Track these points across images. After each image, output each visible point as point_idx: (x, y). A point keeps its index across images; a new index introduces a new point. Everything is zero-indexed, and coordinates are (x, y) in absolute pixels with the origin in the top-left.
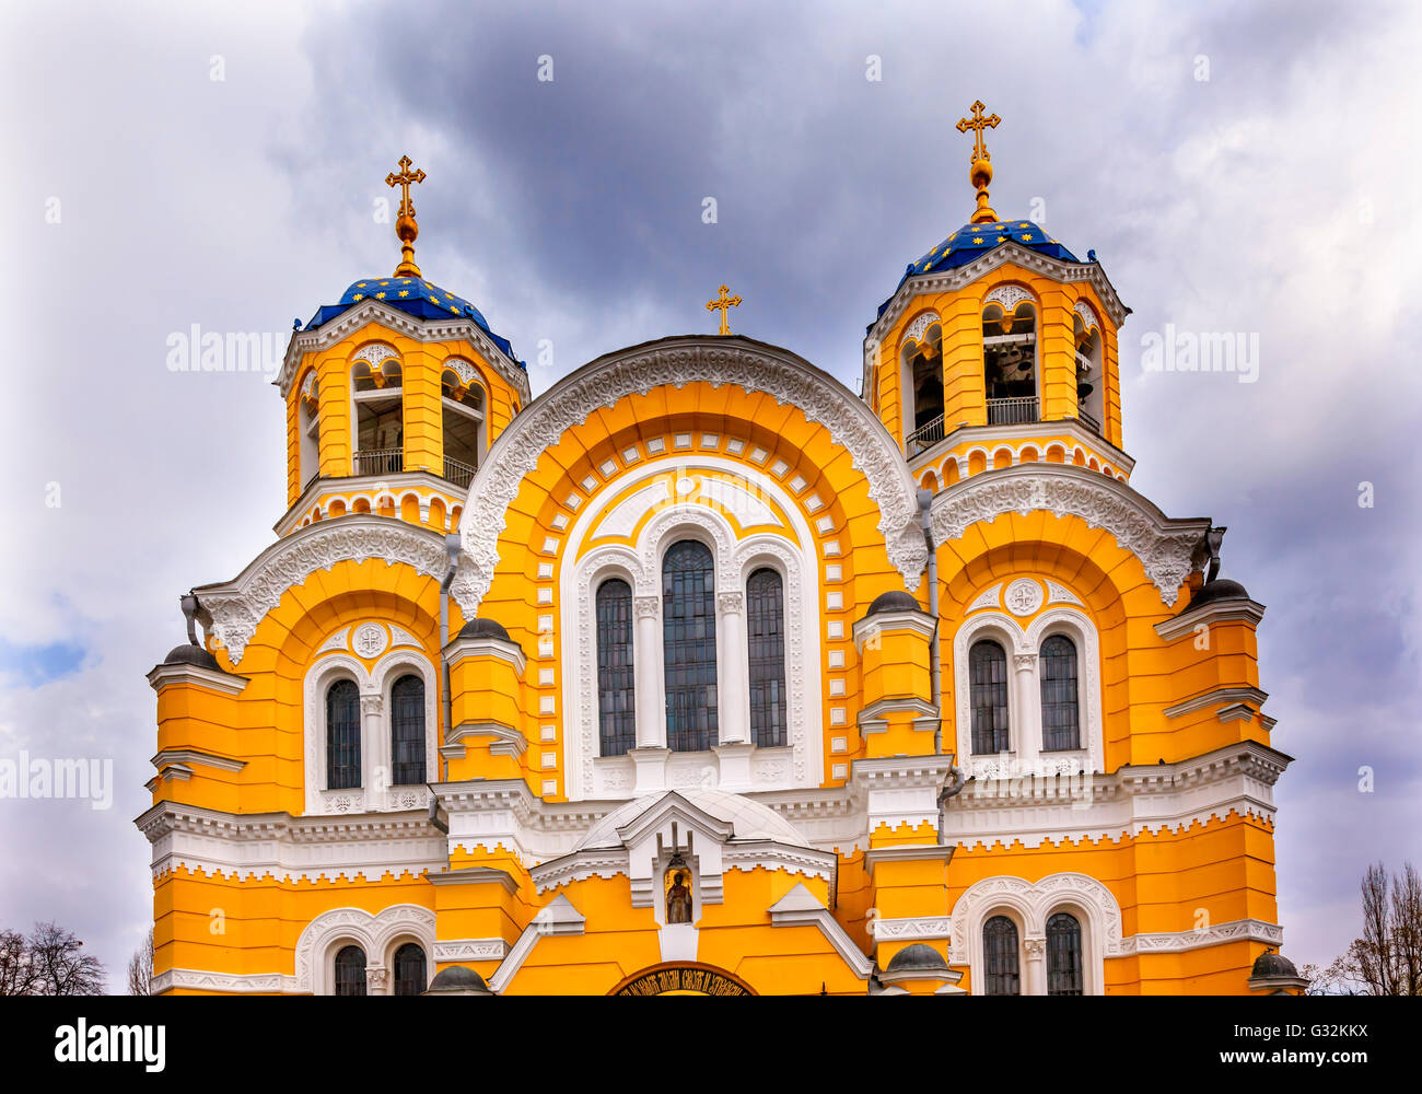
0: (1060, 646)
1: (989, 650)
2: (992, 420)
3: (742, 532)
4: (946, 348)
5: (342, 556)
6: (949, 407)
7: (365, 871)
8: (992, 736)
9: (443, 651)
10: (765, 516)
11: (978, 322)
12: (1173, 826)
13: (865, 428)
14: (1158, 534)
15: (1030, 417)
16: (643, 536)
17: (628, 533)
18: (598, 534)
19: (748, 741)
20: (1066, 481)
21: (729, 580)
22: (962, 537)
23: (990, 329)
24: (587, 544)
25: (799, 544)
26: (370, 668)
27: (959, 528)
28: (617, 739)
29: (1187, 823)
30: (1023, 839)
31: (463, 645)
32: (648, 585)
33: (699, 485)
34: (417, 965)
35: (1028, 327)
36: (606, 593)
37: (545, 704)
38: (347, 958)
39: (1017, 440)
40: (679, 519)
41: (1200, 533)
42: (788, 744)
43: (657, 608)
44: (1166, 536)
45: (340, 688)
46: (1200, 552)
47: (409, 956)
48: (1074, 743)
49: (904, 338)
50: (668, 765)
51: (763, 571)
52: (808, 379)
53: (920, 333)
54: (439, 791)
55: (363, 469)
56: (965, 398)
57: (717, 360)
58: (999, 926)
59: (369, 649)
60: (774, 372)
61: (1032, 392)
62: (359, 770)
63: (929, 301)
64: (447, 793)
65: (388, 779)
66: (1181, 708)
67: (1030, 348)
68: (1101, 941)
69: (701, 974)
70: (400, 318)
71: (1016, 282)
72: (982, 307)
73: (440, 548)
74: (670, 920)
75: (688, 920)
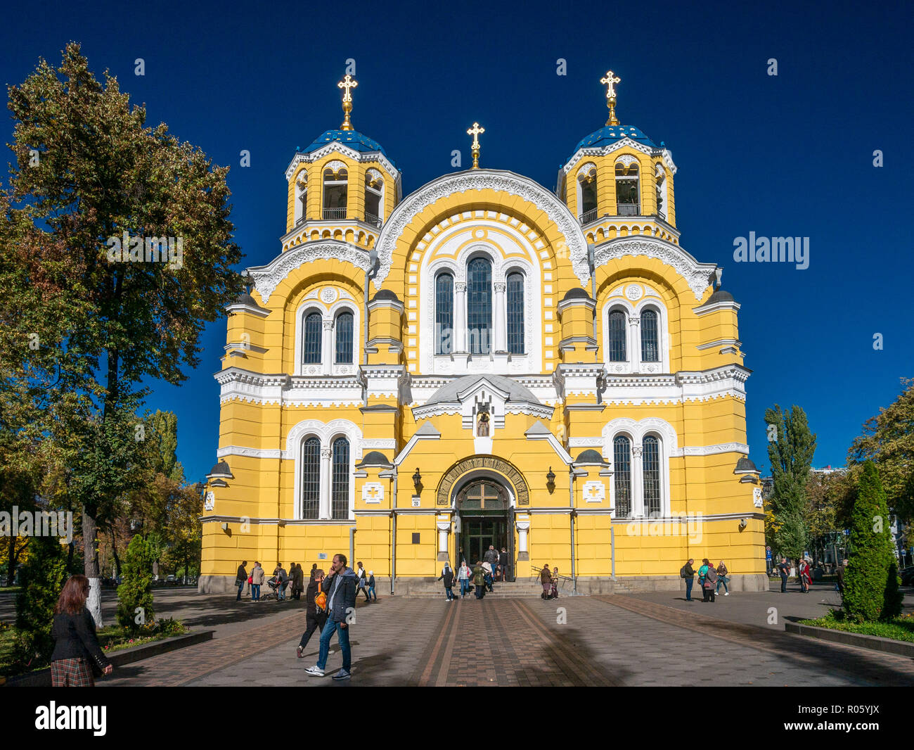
0: (649, 314)
1: (617, 313)
2: (619, 214)
3: (505, 256)
4: (598, 180)
6: (600, 206)
7: (322, 403)
8: (618, 353)
9: (369, 302)
10: (519, 250)
11: (613, 170)
12: (701, 398)
13: (564, 214)
14: (694, 269)
15: (638, 214)
16: (460, 255)
17: (453, 254)
18: (439, 252)
19: (506, 351)
20: (654, 244)
21: (498, 276)
22: (607, 265)
23: (618, 173)
24: (433, 257)
25: (531, 262)
26: (328, 308)
27: (605, 260)
29: (707, 397)
30: (633, 401)
31: (378, 302)
32: (461, 277)
33: (486, 234)
34: (345, 448)
35: (635, 173)
36: (441, 280)
37: (411, 329)
38: (311, 443)
39: (630, 222)
40: (477, 249)
41: (713, 270)
42: (525, 353)
43: (466, 287)
44: (698, 270)
45: (312, 316)
46: (712, 278)
47: (340, 443)
48: (655, 358)
49: (578, 172)
50: (469, 360)
51: (515, 273)
52: (539, 191)
53: (586, 171)
54: (364, 368)
55: (327, 216)
56: (607, 203)
57: (497, 180)
58: (622, 440)
59: (328, 299)
60: (523, 187)
61: (636, 201)
62: (320, 355)
63: (591, 159)
64: (368, 369)
65: (334, 360)
66: (705, 346)
67: (635, 183)
68: (668, 449)
69: (493, 460)
70: (349, 150)
71: (630, 154)
72: (615, 163)
73: (366, 256)
74: (479, 435)
75: (488, 435)
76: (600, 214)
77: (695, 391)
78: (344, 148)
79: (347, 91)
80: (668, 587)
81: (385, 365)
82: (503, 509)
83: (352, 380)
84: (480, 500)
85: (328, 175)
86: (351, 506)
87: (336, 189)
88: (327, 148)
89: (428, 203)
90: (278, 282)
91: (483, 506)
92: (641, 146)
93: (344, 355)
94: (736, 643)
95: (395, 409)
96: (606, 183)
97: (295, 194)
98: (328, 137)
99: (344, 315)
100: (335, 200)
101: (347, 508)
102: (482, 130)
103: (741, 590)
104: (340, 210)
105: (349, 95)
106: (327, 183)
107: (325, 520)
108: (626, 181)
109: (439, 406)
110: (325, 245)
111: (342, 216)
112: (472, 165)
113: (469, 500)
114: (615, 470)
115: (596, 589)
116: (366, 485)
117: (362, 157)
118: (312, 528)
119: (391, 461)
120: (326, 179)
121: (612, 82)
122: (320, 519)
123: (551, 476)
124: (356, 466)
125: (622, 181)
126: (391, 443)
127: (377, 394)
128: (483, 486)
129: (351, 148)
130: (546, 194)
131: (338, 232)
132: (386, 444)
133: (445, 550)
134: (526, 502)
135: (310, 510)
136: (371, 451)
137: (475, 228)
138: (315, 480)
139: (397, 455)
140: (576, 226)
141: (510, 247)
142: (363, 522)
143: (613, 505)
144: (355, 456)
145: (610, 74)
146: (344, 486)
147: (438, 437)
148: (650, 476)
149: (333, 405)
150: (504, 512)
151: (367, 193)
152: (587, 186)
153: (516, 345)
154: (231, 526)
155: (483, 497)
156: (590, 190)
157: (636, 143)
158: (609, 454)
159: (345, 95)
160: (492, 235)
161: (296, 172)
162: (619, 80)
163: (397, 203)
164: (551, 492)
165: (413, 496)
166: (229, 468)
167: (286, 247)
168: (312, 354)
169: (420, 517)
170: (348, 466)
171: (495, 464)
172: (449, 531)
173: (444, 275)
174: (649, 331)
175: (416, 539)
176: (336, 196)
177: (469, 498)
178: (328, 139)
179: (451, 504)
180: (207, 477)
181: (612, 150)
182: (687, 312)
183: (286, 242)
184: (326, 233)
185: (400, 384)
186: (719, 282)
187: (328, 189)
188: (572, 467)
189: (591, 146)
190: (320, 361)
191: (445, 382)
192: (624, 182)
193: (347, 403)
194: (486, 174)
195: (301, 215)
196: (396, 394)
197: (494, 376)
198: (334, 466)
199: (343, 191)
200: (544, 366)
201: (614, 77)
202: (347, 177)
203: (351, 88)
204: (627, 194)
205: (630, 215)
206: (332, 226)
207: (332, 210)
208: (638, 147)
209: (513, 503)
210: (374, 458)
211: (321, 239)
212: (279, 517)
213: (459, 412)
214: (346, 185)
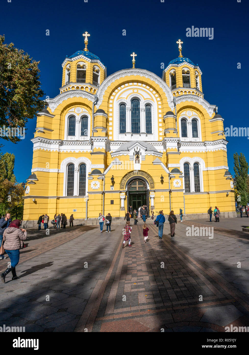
0: (195, 121)
1: (184, 121)
2: (184, 87)
3: (145, 99)
4: (176, 75)
5: (75, 96)
6: (177, 84)
7: (75, 151)
8: (184, 134)
9: (94, 113)
10: (149, 97)
11: (181, 72)
12: (212, 150)
13: (165, 86)
14: (209, 107)
15: (190, 87)
16: (128, 98)
17: (126, 97)
18: (121, 96)
19: (145, 132)
20: (195, 97)
21: (142, 106)
22: (180, 104)
23: (183, 73)
24: (118, 98)
25: (154, 102)
26: (78, 115)
27: (179, 102)
28: (123, 130)
29: (214, 150)
30: (190, 151)
31: (98, 113)
32: (129, 106)
33: (138, 91)
34: (84, 168)
35: (189, 74)
36: (121, 106)
37: (110, 124)
38: (71, 166)
39: (187, 90)
40: (135, 96)
41: (215, 107)
42: (152, 133)
43: (130, 109)
44: (210, 107)
45: (72, 118)
46: (215, 110)
47: (83, 166)
48: (197, 136)
49: (170, 72)
50: (132, 135)
51: (148, 105)
52: (156, 77)
53: (172, 72)
54: (92, 138)
55: (78, 81)
56: (180, 83)
57: (141, 73)
58: (186, 165)
59: (78, 112)
60: (151, 76)
61: (189, 83)
62: (75, 133)
63: (174, 68)
64: (94, 138)
65: (80, 135)
66: (213, 133)
67: (189, 77)
68: (202, 167)
69: (141, 172)
70: (87, 58)
71: (187, 67)
72: (182, 70)
73: (93, 96)
74: (136, 163)
75: (139, 163)
76: (177, 86)
77: (211, 148)
78: (85, 57)
79: (86, 37)
80: (204, 217)
81: (100, 137)
82: (145, 190)
83: (87, 142)
84: (136, 187)
85: (79, 67)
86: (87, 190)
87: (82, 72)
88: (78, 57)
89: (116, 79)
90: (58, 105)
91: (137, 189)
92: (190, 65)
93: (84, 133)
94: (226, 236)
95: (104, 153)
96: (179, 76)
97: (65, 73)
98: (79, 53)
99: (84, 118)
100: (81, 76)
101: (85, 191)
102: (136, 55)
104: (83, 79)
105: (87, 39)
106: (78, 69)
107: (76, 196)
108: (186, 76)
109: (121, 152)
110: (77, 92)
111: (84, 82)
112: (132, 67)
113: (132, 187)
114: (184, 175)
116: (93, 182)
117: (92, 61)
118: (71, 199)
119: (102, 173)
120: (78, 68)
121: (180, 43)
122: (74, 196)
123: (162, 178)
124: (89, 175)
125: (184, 76)
126: (103, 166)
127: (97, 148)
128: (137, 182)
129: (87, 57)
130: (159, 78)
131: (82, 88)
132: (101, 166)
133: (124, 206)
134: (153, 187)
135: (70, 192)
136: (94, 169)
137: (134, 89)
138: (72, 181)
139: (105, 171)
140: (169, 90)
141: (146, 96)
142: (92, 196)
143: (184, 188)
144: (88, 170)
145: (180, 40)
146: (84, 183)
148: (196, 177)
149: (80, 151)
150: (145, 191)
151: (94, 74)
152: (173, 77)
153: (149, 131)
154: (37, 200)
155: (137, 186)
156: (174, 78)
157: (189, 64)
158: (182, 169)
159: (85, 39)
160: (140, 91)
161: (66, 65)
162: (183, 43)
163: (105, 78)
164: (162, 184)
165: (111, 186)
166: (36, 177)
167: (62, 92)
168: (71, 132)
169: (114, 194)
170: (86, 175)
171: (142, 173)
172: (125, 199)
173: (122, 105)
174: (195, 127)
175: (112, 202)
176: (81, 74)
177: (132, 186)
178: (78, 54)
179: (126, 189)
180: (27, 180)
181: (181, 65)
182: (207, 121)
183: (62, 90)
184: (78, 88)
185: (106, 144)
186: (217, 111)
187: (78, 72)
188: (169, 174)
189: (173, 63)
190: (74, 135)
191: (123, 143)
192: (185, 76)
193: (85, 151)
194: (138, 70)
195: (68, 80)
196: (104, 148)
197: (141, 141)
198: (80, 175)
199: (84, 73)
200: (159, 138)
201: (181, 41)
202: (86, 68)
203: (88, 36)
204: (186, 80)
205: (187, 87)
206: (80, 85)
207: (80, 79)
208: (189, 65)
209: (149, 188)
210: (96, 172)
211: (76, 89)
212: (57, 196)
213: (128, 154)
214: (86, 71)
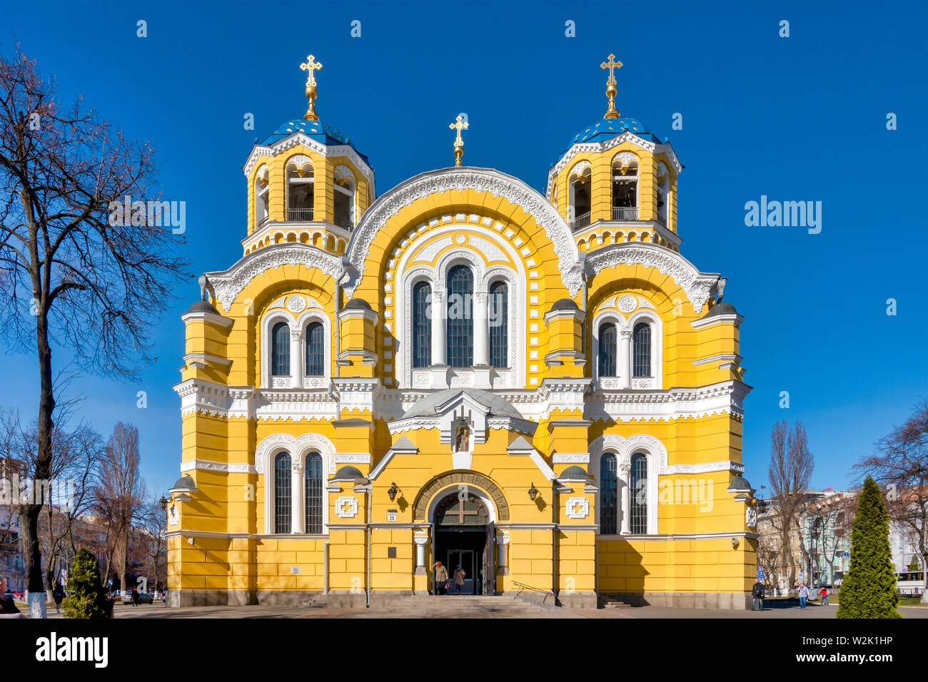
2: (615, 217)
3: (488, 264)
6: (593, 210)
7: (292, 416)
8: (608, 368)
11: (610, 169)
12: (695, 415)
14: (694, 279)
16: (439, 262)
17: (431, 260)
18: (416, 259)
19: (489, 364)
24: (410, 264)
25: (517, 271)
26: (296, 317)
28: (422, 360)
29: (702, 415)
30: (622, 418)
31: (349, 312)
32: (440, 286)
33: (467, 239)
34: (318, 462)
35: (634, 173)
37: (387, 340)
38: (281, 458)
40: (459, 255)
41: (715, 280)
42: (508, 367)
43: (445, 295)
44: (698, 281)
45: (279, 326)
46: (714, 289)
47: (313, 458)
48: (647, 374)
49: (571, 172)
50: (448, 374)
51: (498, 283)
53: (579, 169)
54: (336, 381)
55: (292, 217)
56: (602, 207)
57: (480, 179)
58: (608, 457)
60: (510, 186)
61: (634, 205)
62: (289, 367)
63: (585, 157)
64: (340, 382)
65: (304, 372)
66: (702, 361)
67: (634, 184)
69: (472, 475)
70: (314, 143)
71: (630, 151)
72: (613, 162)
73: (336, 262)
74: (457, 450)
75: (467, 450)
76: (593, 218)
78: (308, 140)
79: (311, 74)
81: (359, 377)
82: (483, 524)
83: (323, 394)
84: (458, 515)
85: (292, 171)
86: (325, 520)
87: (302, 187)
88: (289, 141)
89: (403, 205)
90: (240, 289)
91: (461, 521)
92: (642, 141)
93: (314, 367)
95: (368, 423)
96: (602, 184)
97: (253, 193)
98: (290, 127)
99: (313, 327)
100: (300, 200)
101: (322, 523)
102: (466, 125)
103: (729, 608)
104: (307, 210)
105: (314, 78)
106: (291, 180)
107: (297, 534)
108: (624, 181)
109: (417, 420)
110: (290, 250)
111: (308, 217)
113: (447, 515)
114: (601, 487)
115: (577, 603)
116: (340, 500)
117: (329, 151)
118: (285, 543)
119: (365, 476)
120: (290, 176)
121: (613, 66)
122: (292, 533)
123: (533, 491)
124: (328, 480)
126: (367, 458)
127: (351, 408)
129: (317, 140)
130: (535, 195)
131: (304, 237)
132: (362, 458)
133: (423, 564)
134: (507, 517)
135: (282, 524)
136: (344, 465)
137: (454, 233)
138: (287, 495)
139: (372, 468)
140: (568, 231)
141: (494, 252)
142: (338, 536)
143: (597, 523)
144: (329, 469)
146: (318, 500)
147: (415, 452)
149: (305, 418)
150: (484, 527)
151: (336, 193)
153: (498, 359)
155: (461, 512)
156: (582, 193)
157: (636, 138)
158: (594, 470)
160: (475, 241)
161: (256, 168)
162: (622, 64)
165: (389, 511)
166: (193, 483)
167: (248, 251)
168: (279, 365)
169: (397, 530)
170: (321, 480)
171: (475, 478)
172: (426, 545)
173: (420, 288)
174: (642, 345)
175: (392, 553)
176: (302, 194)
177: (447, 512)
178: (289, 130)
179: (429, 518)
180: (171, 491)
181: (610, 146)
183: (248, 246)
184: (292, 237)
186: (721, 293)
187: (293, 187)
188: (556, 483)
189: (586, 141)
190: (289, 374)
191: (422, 396)
192: (621, 183)
194: (469, 172)
196: (370, 408)
197: (475, 390)
198: (306, 481)
199: (309, 189)
200: (528, 381)
202: (313, 173)
204: (623, 196)
205: (625, 221)
206: (298, 229)
207: (298, 211)
208: (640, 144)
209: (493, 518)
210: (350, 473)
211: (286, 242)
212: (249, 532)
213: (437, 426)
214: (313, 184)
